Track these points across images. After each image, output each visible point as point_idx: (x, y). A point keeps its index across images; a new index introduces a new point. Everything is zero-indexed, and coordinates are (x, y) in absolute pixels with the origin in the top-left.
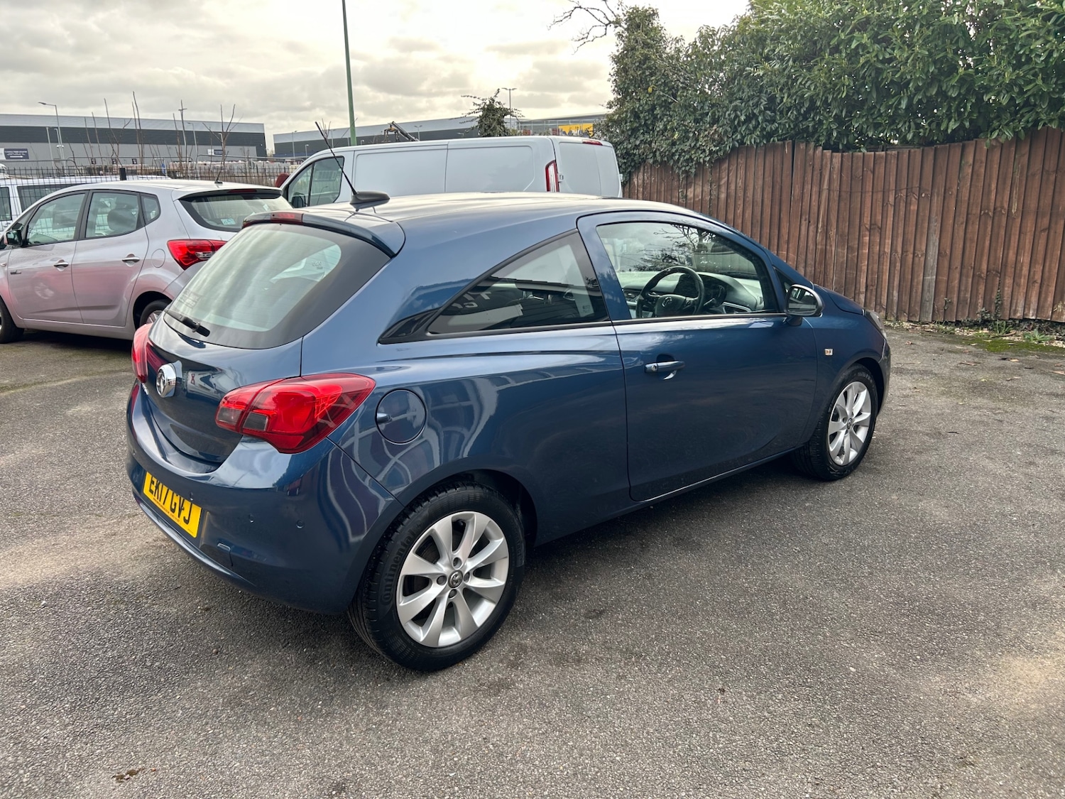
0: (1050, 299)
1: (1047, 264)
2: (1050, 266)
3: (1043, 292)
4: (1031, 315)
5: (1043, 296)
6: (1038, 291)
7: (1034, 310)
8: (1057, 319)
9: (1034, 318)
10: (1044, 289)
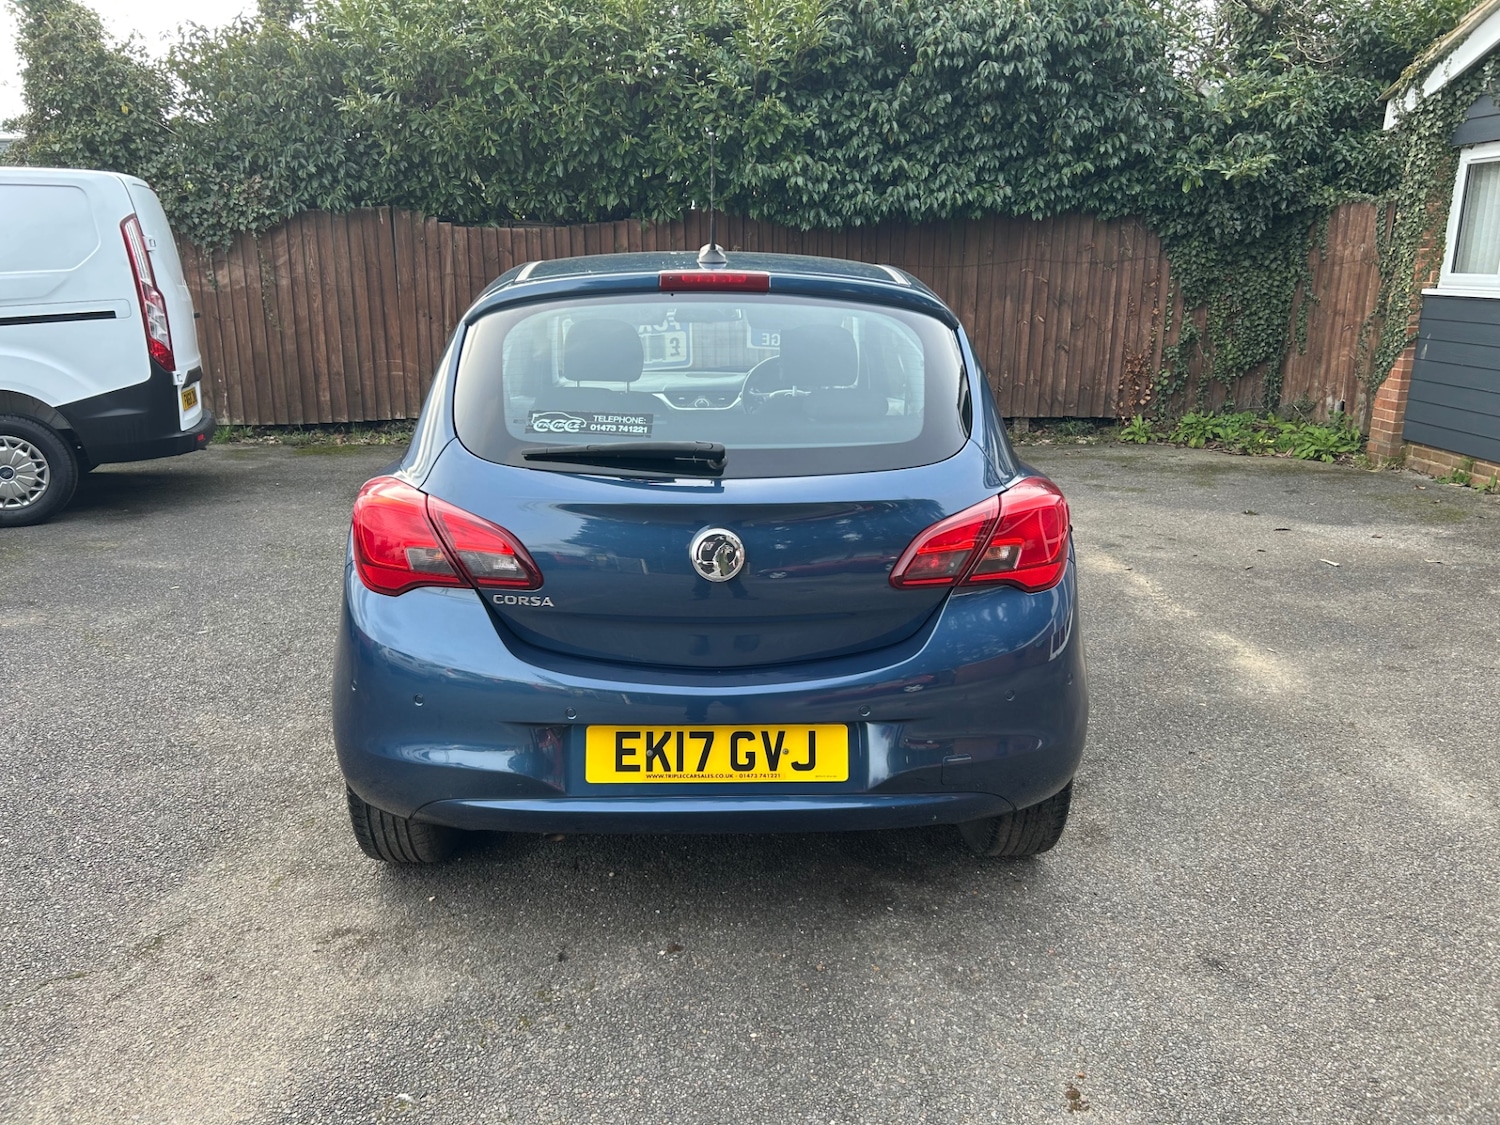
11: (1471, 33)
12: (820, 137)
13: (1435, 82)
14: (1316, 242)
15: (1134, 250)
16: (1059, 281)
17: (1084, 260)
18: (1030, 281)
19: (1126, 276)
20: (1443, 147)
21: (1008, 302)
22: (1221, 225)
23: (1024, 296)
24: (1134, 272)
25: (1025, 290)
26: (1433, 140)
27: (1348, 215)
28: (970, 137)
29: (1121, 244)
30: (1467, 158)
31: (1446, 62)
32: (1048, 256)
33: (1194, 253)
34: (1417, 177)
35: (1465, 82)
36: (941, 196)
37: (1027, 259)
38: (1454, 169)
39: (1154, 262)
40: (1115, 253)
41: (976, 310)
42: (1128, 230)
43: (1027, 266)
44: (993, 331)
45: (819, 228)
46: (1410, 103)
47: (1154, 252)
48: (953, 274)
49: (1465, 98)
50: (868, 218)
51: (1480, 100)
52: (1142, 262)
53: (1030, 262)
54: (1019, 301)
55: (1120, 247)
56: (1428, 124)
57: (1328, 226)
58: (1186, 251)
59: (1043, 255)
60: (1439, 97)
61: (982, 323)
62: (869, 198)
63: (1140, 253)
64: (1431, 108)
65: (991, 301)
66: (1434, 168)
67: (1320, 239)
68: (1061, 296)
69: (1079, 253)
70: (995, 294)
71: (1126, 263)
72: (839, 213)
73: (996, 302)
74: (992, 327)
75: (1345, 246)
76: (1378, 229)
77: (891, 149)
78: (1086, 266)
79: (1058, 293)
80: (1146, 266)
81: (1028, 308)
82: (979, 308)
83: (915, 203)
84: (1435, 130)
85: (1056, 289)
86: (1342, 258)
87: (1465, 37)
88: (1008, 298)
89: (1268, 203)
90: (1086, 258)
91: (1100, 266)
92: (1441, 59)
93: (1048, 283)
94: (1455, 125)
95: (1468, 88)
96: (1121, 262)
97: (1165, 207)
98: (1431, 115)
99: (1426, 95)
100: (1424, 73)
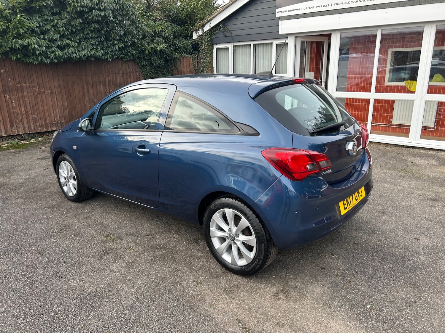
0: (9, 127)
1: (3, 113)
2: (4, 114)
3: (5, 125)
4: (3, 135)
5: (5, 126)
6: (3, 124)
7: (4, 132)
8: (14, 134)
9: (5, 135)
10: (5, 123)
11: (215, 17)
12: (37, 30)
13: (207, 28)
14: (175, 67)
15: (133, 69)
16: (115, 79)
17: (120, 73)
18: (107, 80)
19: (132, 77)
20: (210, 44)
21: (102, 86)
22: (155, 63)
23: (106, 84)
24: (133, 76)
25: (106, 82)
26: (208, 42)
27: (183, 60)
28: (88, 34)
29: (129, 68)
30: (215, 47)
31: (209, 23)
32: (111, 72)
33: (148, 70)
34: (206, 51)
35: (214, 28)
36: (83, 53)
37: (105, 73)
38: (213, 49)
39: (138, 73)
40: (128, 70)
41: (93, 89)
42: (130, 63)
43: (105, 75)
44: (99, 96)
45: (41, 63)
46: (200, 32)
47: (137, 70)
48: (84, 78)
49: (214, 32)
50: (58, 60)
51: (218, 33)
52: (135, 73)
53: (106, 74)
54: (105, 86)
55: (129, 69)
56: (207, 38)
57: (178, 63)
58: (146, 70)
59: (109, 71)
60: (208, 32)
61: (95, 93)
62: (59, 53)
63: (134, 71)
64: (207, 34)
65: (97, 86)
66: (209, 49)
67: (176, 66)
68: (116, 84)
69: (119, 71)
70: (98, 84)
71: (131, 73)
72: (49, 58)
73: (98, 86)
74: (98, 94)
75: (184, 68)
76: (193, 64)
77: (63, 36)
78: (121, 74)
79: (115, 83)
80: (136, 74)
81: (108, 88)
82: (94, 88)
83: (75, 55)
84: (208, 40)
85: (114, 82)
86: (184, 71)
87: (214, 18)
88: (102, 85)
89: (164, 57)
90: (121, 72)
91: (125, 74)
92: (208, 22)
93: (112, 80)
94: (212, 39)
95: (215, 30)
96: (130, 73)
97: (140, 57)
98: (207, 36)
99: (205, 31)
100: (204, 26)
